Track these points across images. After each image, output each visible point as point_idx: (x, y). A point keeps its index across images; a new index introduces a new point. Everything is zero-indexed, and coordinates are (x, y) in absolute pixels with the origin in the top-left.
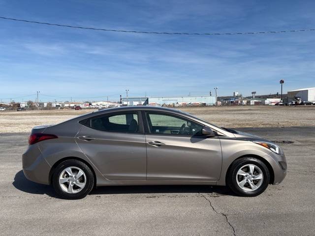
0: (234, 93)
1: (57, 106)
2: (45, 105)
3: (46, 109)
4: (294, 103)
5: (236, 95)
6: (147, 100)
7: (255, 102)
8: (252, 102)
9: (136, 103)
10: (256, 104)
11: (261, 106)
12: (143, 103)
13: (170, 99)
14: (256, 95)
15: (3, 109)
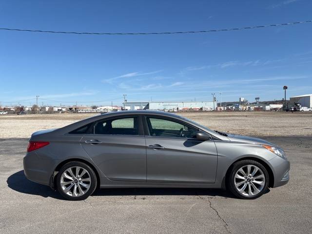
0: (240, 99)
1: (58, 110)
2: (47, 109)
3: (47, 113)
4: (293, 109)
5: (242, 100)
6: (148, 105)
7: (255, 108)
8: (252, 108)
9: (136, 108)
10: (256, 109)
11: (261, 112)
12: (144, 107)
13: (170, 104)
14: (259, 101)
15: (5, 113)
